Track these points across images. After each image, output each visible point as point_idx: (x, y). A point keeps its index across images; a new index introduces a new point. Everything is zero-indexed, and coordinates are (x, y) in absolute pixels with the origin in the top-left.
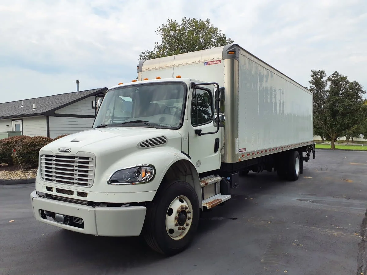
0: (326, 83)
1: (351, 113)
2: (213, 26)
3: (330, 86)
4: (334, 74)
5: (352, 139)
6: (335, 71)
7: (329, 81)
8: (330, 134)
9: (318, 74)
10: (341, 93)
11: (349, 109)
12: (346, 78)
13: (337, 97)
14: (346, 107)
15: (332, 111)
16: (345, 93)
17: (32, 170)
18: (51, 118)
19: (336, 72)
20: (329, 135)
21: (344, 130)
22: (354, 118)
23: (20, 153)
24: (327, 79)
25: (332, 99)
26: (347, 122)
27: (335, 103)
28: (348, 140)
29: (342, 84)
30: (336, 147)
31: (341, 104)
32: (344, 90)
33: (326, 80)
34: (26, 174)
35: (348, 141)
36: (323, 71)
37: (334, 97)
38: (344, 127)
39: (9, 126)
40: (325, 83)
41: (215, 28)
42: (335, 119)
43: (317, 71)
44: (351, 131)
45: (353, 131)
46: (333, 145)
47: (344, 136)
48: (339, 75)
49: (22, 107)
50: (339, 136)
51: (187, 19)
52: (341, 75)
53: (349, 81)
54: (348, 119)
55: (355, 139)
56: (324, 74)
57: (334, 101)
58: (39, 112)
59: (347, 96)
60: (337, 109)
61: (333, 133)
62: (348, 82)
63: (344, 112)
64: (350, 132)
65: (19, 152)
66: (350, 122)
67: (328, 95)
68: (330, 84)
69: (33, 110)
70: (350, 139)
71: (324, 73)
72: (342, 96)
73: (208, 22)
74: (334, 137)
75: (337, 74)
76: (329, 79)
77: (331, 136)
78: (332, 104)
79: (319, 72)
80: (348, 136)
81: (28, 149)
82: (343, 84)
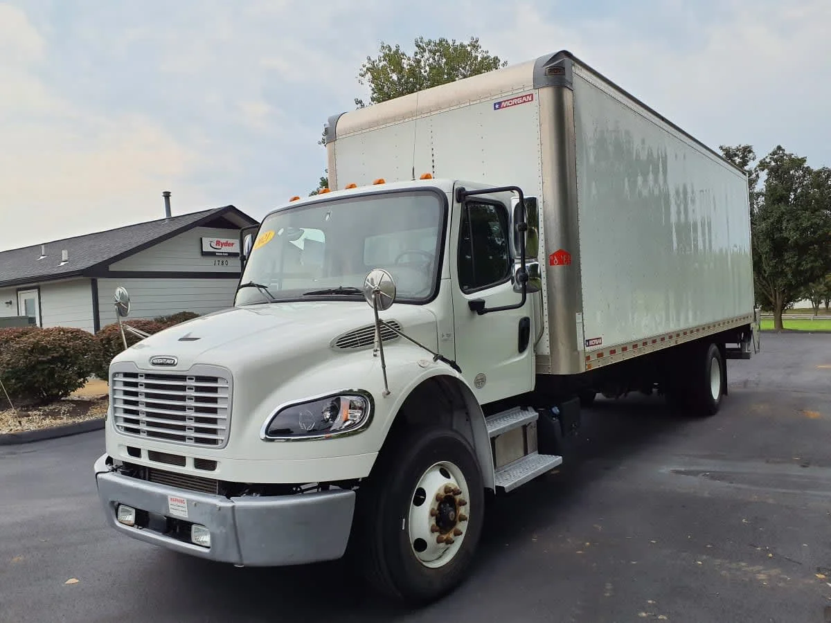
0: (757, 176)
1: (817, 242)
2: (488, 54)
3: (766, 181)
4: (774, 153)
5: (827, 304)
6: (775, 147)
7: (763, 170)
8: (771, 296)
9: (736, 155)
10: (793, 197)
11: (814, 233)
12: (803, 160)
13: (783, 207)
14: (805, 230)
15: (773, 240)
16: (802, 196)
17: (40, 410)
18: (102, 282)
19: (779, 148)
20: (769, 297)
21: (805, 283)
22: (826, 256)
23: (10, 370)
24: (759, 166)
25: (772, 212)
26: (809, 266)
27: (779, 221)
28: (817, 307)
29: (793, 176)
30: (786, 325)
31: (791, 224)
32: (799, 191)
33: (755, 169)
34: (24, 420)
35: (815, 310)
36: (748, 147)
37: (776, 206)
38: (802, 278)
39: (11, 303)
40: (754, 175)
41: (492, 57)
42: (782, 261)
43: (733, 148)
44: (822, 286)
45: (828, 287)
46: (779, 322)
47: (807, 298)
48: (787, 155)
49: (42, 257)
50: (793, 298)
51: (426, 40)
52: (791, 155)
53: (811, 168)
54: (812, 258)
56: (751, 154)
57: (776, 215)
58: (72, 269)
59: (809, 203)
60: (785, 235)
61: (777, 294)
62: (808, 171)
63: (801, 242)
64: (820, 289)
65: (8, 368)
66: (817, 264)
67: (762, 203)
68: (766, 177)
69: (62, 264)
70: (822, 306)
71: (750, 151)
72: (795, 205)
73: (475, 46)
74: (779, 303)
75: (781, 152)
76: (763, 165)
77: (772, 299)
78: (772, 223)
79: (738, 150)
80: (816, 296)
81: (27, 359)
82: (797, 174)
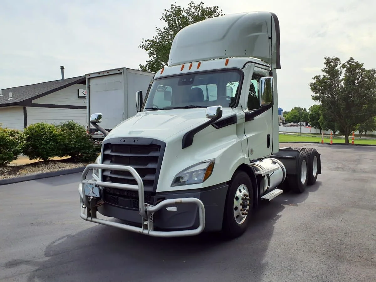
0: (341, 72)
3: (345, 74)
4: (349, 61)
5: (366, 132)
6: (350, 58)
7: (344, 69)
10: (357, 82)
12: (362, 65)
13: (352, 87)
16: (361, 82)
18: (29, 109)
24: (342, 67)
30: (350, 142)
32: (359, 79)
35: (360, 135)
36: (338, 58)
42: (350, 111)
44: (364, 124)
46: (347, 140)
47: (358, 129)
52: (357, 62)
55: (368, 133)
56: (339, 62)
58: (14, 101)
61: (347, 126)
62: (364, 70)
69: (9, 99)
72: (358, 86)
75: (352, 60)
77: (345, 129)
79: (333, 59)
80: (361, 129)
82: (359, 72)
